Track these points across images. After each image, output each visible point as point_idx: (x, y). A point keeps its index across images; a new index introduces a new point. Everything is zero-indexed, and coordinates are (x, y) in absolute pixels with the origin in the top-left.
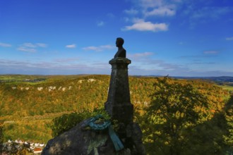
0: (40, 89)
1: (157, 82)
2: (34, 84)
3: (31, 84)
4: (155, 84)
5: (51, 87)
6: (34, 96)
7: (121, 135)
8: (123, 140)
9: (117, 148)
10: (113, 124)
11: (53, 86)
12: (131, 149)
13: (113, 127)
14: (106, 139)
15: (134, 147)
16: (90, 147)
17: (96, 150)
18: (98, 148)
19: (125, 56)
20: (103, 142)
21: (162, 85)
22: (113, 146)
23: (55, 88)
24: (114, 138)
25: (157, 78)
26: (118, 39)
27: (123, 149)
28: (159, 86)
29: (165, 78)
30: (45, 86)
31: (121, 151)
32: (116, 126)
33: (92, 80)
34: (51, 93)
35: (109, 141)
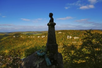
0: (39, 37)
1: (86, 33)
2: (36, 35)
3: (35, 35)
4: (85, 34)
5: (43, 36)
6: (37, 40)
7: (51, 58)
8: (52, 61)
9: (48, 65)
10: (47, 53)
11: (44, 35)
12: (56, 65)
13: (46, 55)
14: (43, 60)
15: (57, 65)
16: (36, 63)
17: (38, 64)
18: (39, 64)
19: (53, 22)
20: (41, 61)
21: (88, 34)
22: (46, 64)
23: (44, 36)
24: (47, 60)
25: (86, 31)
26: (50, 13)
27: (51, 65)
28: (87, 34)
29: (90, 30)
30: (41, 36)
31: (50, 66)
32: (48, 54)
33: (60, 33)
34: (43, 39)
35: (45, 61)
